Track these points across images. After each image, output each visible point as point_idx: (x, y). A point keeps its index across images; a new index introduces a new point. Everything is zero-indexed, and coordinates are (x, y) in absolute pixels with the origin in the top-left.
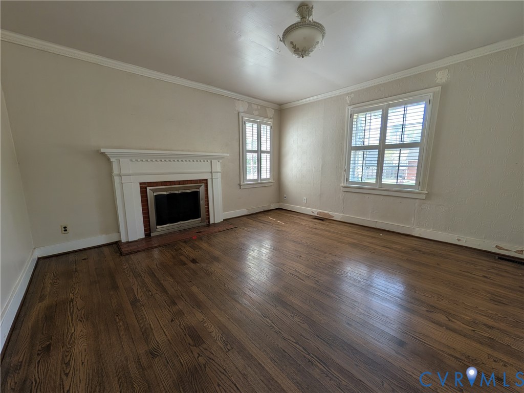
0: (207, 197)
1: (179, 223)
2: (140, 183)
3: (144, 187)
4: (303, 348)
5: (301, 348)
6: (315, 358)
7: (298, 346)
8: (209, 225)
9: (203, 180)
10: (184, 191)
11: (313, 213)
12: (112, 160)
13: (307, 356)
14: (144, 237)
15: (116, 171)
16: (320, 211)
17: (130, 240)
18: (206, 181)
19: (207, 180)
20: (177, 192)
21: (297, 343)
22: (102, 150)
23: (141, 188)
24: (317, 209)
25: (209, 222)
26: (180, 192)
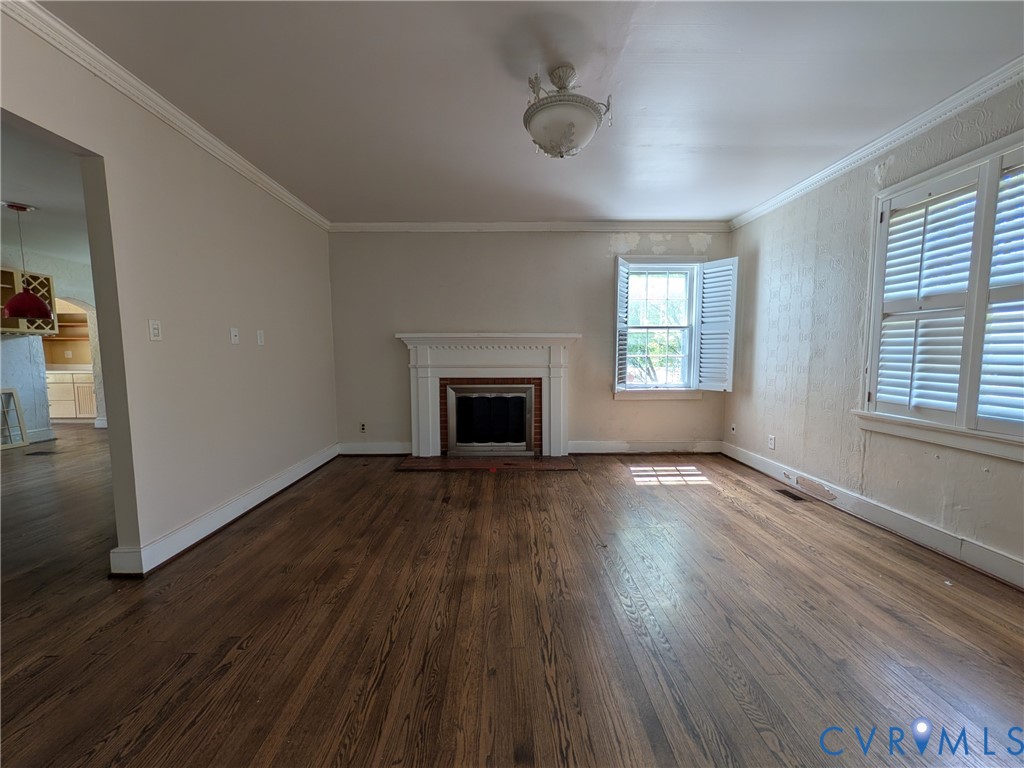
0: (539, 409)
1: (489, 444)
2: (441, 379)
3: (445, 383)
4: (388, 653)
5: (386, 649)
6: (381, 671)
7: (387, 645)
8: (539, 457)
9: (534, 379)
10: (499, 395)
11: (788, 477)
12: (409, 347)
13: (378, 662)
14: (439, 454)
15: (412, 362)
16: (805, 475)
17: (421, 455)
18: (538, 382)
19: (540, 379)
20: (488, 395)
21: (391, 642)
22: (397, 336)
23: (441, 386)
24: (797, 467)
25: (541, 451)
26: (494, 395)
